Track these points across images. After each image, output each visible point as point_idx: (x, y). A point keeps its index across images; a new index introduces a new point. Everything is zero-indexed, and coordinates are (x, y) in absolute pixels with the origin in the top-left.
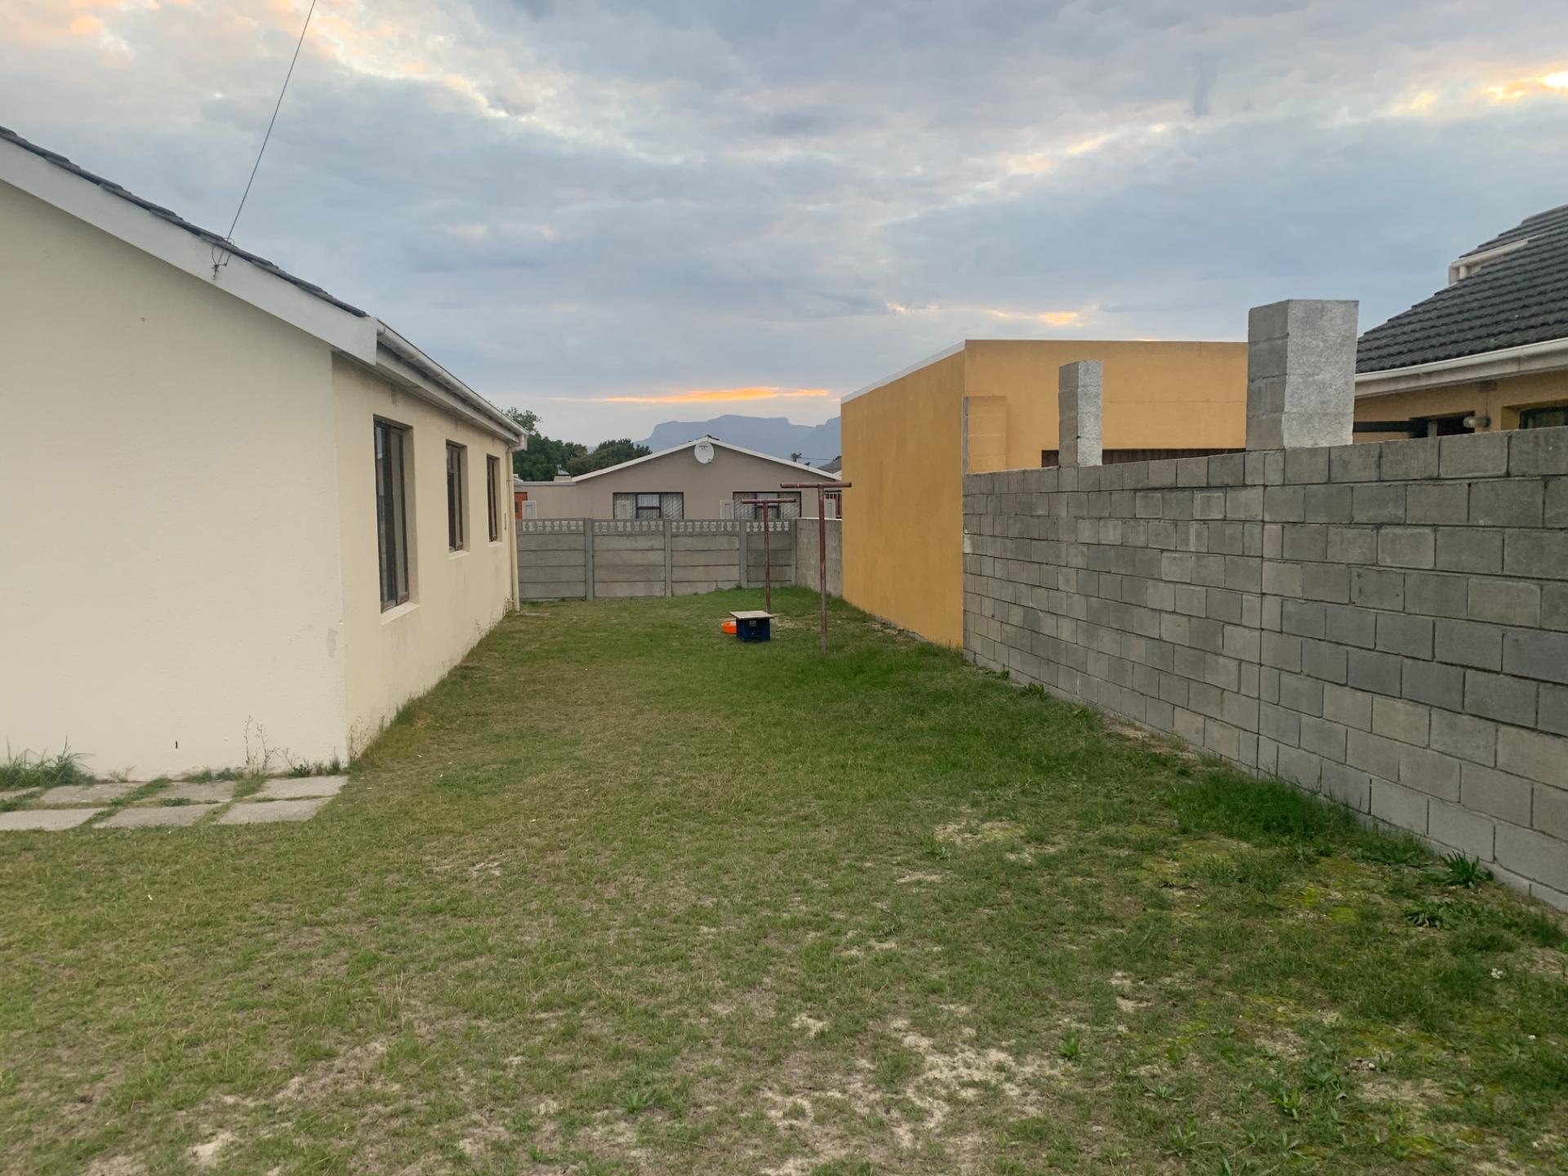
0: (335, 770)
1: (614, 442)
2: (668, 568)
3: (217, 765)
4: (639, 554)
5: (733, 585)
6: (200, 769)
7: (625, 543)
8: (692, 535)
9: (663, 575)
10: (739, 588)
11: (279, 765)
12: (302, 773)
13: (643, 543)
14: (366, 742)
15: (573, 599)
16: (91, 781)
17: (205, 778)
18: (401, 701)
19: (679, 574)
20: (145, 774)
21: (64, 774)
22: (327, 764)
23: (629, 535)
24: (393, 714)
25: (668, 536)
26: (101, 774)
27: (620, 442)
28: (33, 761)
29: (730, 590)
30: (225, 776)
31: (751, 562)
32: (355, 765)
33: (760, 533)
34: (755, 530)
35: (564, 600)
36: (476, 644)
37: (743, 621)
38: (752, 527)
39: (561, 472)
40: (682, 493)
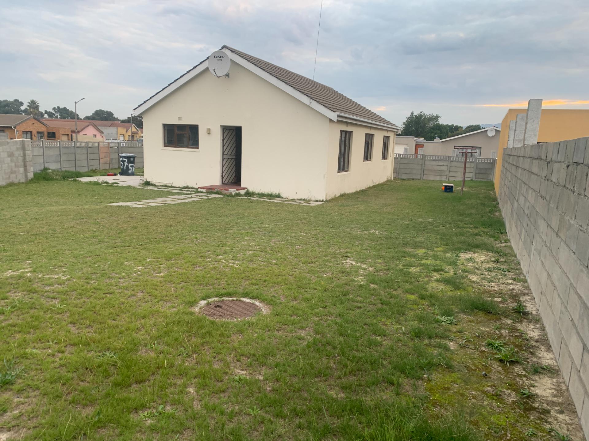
0: (323, 201)
1: (473, 125)
2: (448, 172)
3: (303, 198)
4: (439, 167)
5: (469, 179)
6: (300, 198)
7: (434, 163)
8: (458, 162)
9: (446, 174)
10: (472, 180)
11: (313, 199)
12: (317, 201)
13: (441, 163)
14: (330, 198)
15: (416, 179)
16: (283, 198)
17: (301, 200)
18: (342, 193)
19: (452, 174)
20: (291, 198)
21: (279, 196)
22: (321, 200)
23: (437, 160)
24: (339, 195)
25: (449, 162)
26: (284, 197)
27: (475, 126)
28: (274, 193)
29: (469, 181)
30: (304, 200)
31: (477, 172)
32: (326, 201)
33: (482, 163)
34: (480, 161)
35: (413, 179)
36: (372, 186)
37: (446, 186)
38: (479, 161)
39: (437, 138)
40: (481, 147)
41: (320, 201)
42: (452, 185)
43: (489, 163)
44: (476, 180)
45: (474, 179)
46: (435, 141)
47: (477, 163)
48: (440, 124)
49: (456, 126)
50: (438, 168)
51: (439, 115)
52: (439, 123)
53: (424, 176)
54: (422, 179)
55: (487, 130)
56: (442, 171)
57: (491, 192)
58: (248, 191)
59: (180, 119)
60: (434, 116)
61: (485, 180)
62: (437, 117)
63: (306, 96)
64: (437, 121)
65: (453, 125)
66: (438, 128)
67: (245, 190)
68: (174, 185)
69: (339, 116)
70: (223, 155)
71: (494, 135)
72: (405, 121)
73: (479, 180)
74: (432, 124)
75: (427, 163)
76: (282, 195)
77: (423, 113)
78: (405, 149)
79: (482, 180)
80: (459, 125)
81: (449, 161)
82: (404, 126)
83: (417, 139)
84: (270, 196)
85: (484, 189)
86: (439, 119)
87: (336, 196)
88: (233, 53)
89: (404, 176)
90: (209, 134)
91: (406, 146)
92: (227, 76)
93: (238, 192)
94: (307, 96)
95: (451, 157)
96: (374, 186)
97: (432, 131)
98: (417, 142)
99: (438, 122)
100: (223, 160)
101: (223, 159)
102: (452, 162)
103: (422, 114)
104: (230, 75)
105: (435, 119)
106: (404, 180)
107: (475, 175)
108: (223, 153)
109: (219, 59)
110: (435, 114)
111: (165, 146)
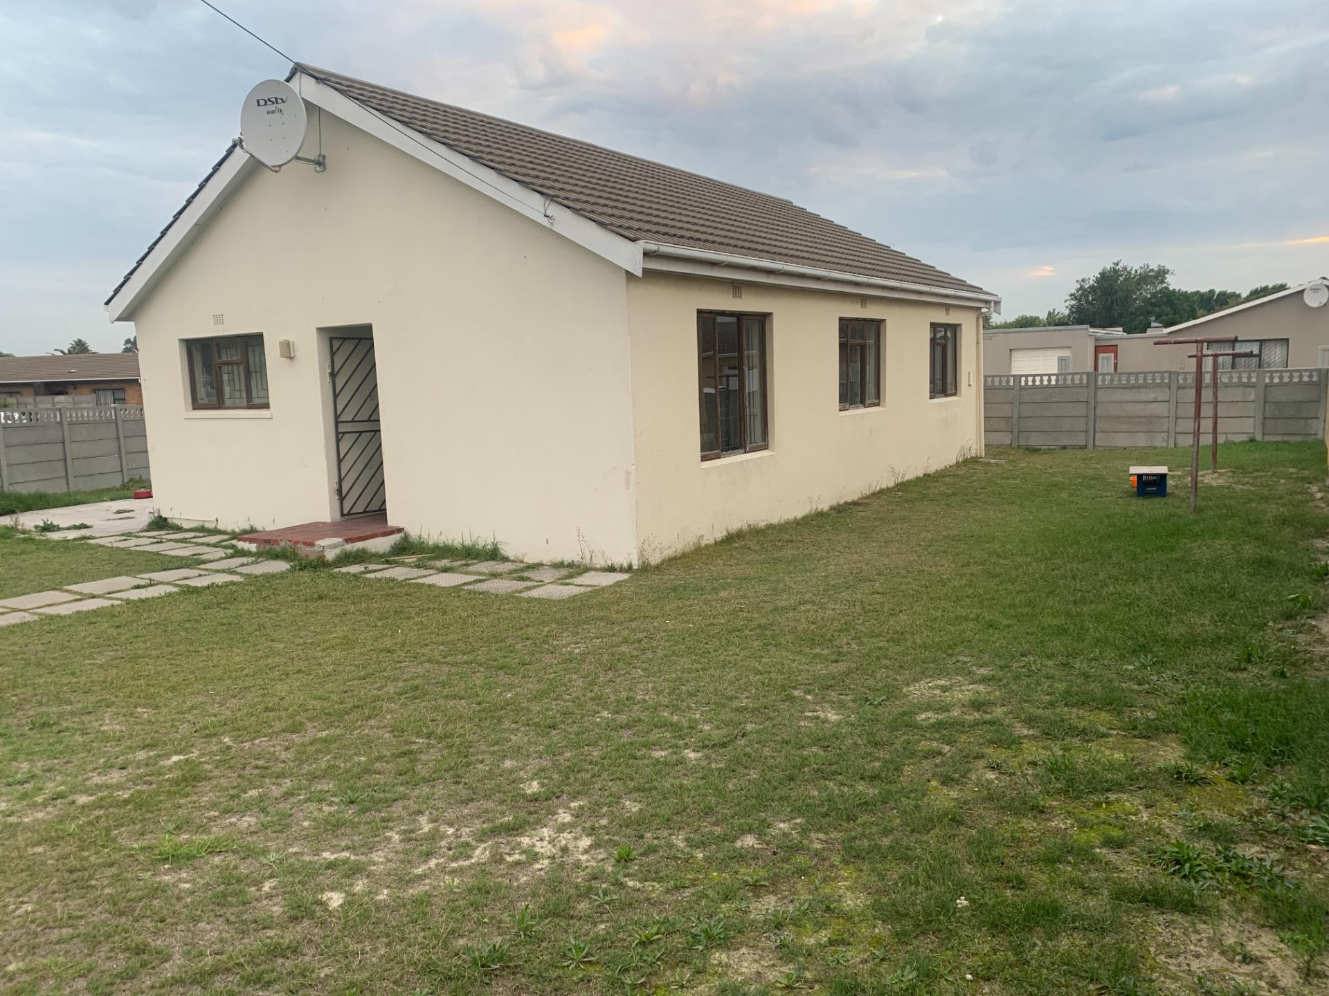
0: (630, 569)
2: (1172, 419)
3: (567, 560)
4: (1141, 406)
5: (1245, 438)
6: (558, 560)
7: (1126, 395)
9: (1166, 425)
11: (600, 562)
12: (611, 569)
13: (1148, 395)
15: (1073, 447)
16: (505, 560)
17: (560, 566)
21: (493, 554)
22: (625, 565)
26: (510, 557)
28: (480, 544)
29: (1242, 443)
30: (570, 565)
31: (1268, 414)
32: (645, 569)
33: (1281, 384)
34: (1276, 380)
35: (1064, 447)
36: (891, 484)
37: (1140, 476)
38: (1271, 378)
39: (1153, 324)
40: (1287, 340)
41: (622, 570)
42: (1163, 470)
43: (1307, 384)
44: (1267, 438)
45: (1259, 438)
46: (1150, 332)
47: (1266, 386)
48: (1171, 288)
49: (1223, 294)
50: (1140, 410)
51: (1167, 267)
52: (1167, 288)
53: (1098, 435)
54: (1090, 446)
55: (1303, 291)
56: (1151, 419)
57: (1314, 489)
58: (406, 538)
59: (219, 319)
60: (1152, 270)
61: (1299, 439)
62: (1161, 274)
63: (538, 195)
64: (1162, 282)
65: (1212, 292)
66: (1165, 299)
67: (396, 537)
68: (221, 527)
69: (647, 254)
70: (337, 423)
71: (1324, 301)
72: (1074, 291)
73: (1278, 438)
74: (1148, 291)
75: (1103, 396)
76: (508, 550)
77: (1120, 265)
78: (1062, 360)
79: (1286, 438)
80: (1230, 290)
81: (1174, 386)
82: (1073, 302)
83: (1100, 332)
84: (470, 554)
85: (1288, 477)
86: (1169, 278)
87: (703, 543)
88: (321, 86)
89: (1035, 441)
90: (291, 358)
91: (1065, 353)
92: (319, 164)
93: (349, 547)
94: (542, 193)
95: (1178, 374)
96: (902, 486)
97: (1150, 308)
98: (1097, 340)
99: (1164, 285)
100: (338, 441)
101: (339, 437)
102: (1180, 388)
103: (1120, 267)
104: (327, 161)
105: (1156, 277)
106: (1035, 451)
107: (1263, 424)
108: (337, 417)
109: (272, 108)
110: (1154, 267)
111: (196, 405)
